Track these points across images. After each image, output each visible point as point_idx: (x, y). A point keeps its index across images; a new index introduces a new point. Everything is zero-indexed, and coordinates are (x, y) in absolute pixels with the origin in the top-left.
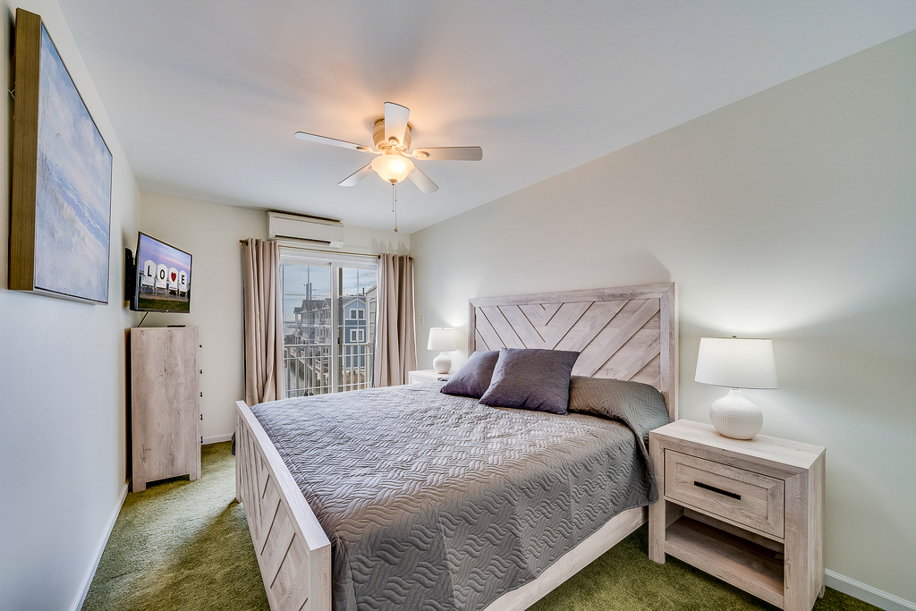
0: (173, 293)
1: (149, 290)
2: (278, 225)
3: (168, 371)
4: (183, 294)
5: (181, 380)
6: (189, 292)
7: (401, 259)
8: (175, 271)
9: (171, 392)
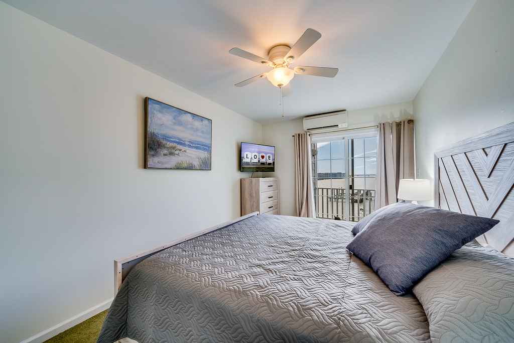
0: (263, 164)
1: (247, 163)
2: (308, 124)
3: (251, 195)
4: (270, 164)
5: (254, 200)
6: (274, 163)
7: (399, 125)
8: (263, 154)
9: (252, 204)
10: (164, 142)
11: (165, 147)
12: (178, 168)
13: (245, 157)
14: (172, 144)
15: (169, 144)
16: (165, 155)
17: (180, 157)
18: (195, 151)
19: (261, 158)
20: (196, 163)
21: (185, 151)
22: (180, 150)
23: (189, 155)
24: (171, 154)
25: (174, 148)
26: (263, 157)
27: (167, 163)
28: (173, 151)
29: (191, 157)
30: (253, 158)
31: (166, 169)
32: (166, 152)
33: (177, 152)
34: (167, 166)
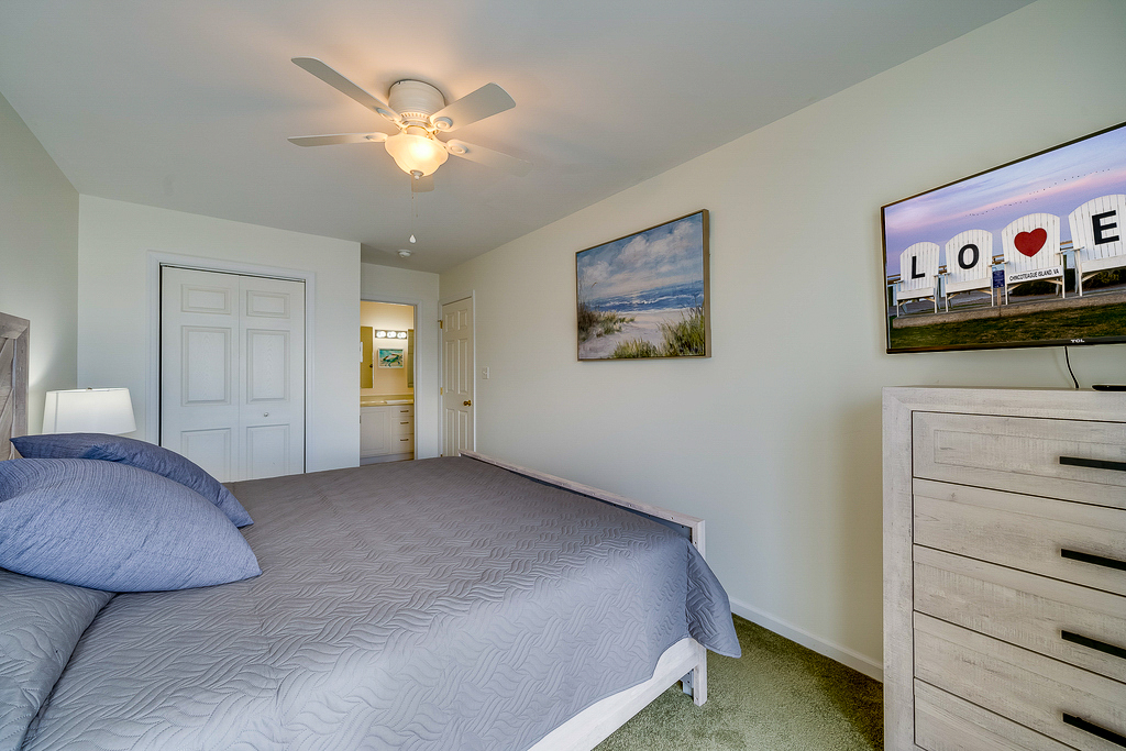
10: (596, 314)
11: (598, 322)
12: (621, 356)
13: (906, 273)
14: (608, 314)
15: (605, 314)
16: (598, 336)
17: (622, 335)
18: (655, 314)
19: (1012, 254)
20: (658, 342)
21: (632, 320)
22: (622, 320)
23: (640, 326)
24: (608, 331)
25: (611, 319)
26: (1030, 243)
27: (602, 349)
28: (611, 325)
29: (644, 329)
30: (953, 265)
31: (601, 359)
32: (600, 329)
33: (617, 326)
34: (602, 354)
